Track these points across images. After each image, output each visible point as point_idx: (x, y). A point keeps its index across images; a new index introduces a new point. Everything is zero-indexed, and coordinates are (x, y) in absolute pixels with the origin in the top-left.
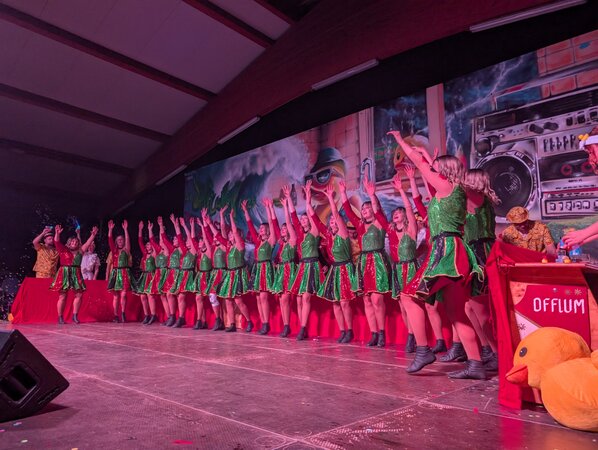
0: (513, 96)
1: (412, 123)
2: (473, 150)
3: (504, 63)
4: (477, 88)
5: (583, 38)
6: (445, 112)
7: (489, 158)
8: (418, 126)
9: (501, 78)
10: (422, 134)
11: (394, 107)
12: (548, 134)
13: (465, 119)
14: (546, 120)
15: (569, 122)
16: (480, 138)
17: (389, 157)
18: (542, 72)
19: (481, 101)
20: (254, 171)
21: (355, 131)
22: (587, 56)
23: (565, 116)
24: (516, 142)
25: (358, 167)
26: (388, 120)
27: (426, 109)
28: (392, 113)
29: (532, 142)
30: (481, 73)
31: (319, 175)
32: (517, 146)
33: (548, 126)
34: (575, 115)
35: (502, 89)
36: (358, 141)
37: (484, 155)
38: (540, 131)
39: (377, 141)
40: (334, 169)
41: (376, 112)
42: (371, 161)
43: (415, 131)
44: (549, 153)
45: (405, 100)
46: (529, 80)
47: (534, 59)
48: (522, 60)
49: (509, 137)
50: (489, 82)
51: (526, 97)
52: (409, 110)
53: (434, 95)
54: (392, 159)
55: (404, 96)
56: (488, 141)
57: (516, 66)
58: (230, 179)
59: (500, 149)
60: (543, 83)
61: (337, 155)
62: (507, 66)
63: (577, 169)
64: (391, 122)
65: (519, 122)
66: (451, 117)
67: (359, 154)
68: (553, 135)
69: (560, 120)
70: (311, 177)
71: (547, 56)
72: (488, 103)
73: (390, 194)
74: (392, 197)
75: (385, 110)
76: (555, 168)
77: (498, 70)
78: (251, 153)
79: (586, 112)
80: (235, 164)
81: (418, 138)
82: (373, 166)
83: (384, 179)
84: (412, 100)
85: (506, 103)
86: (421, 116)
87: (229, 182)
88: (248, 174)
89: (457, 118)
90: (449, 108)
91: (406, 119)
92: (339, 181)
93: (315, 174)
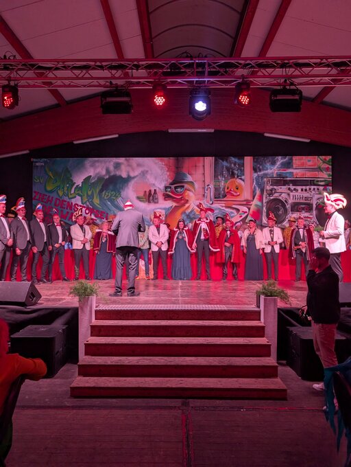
0: (283, 173)
1: (236, 172)
2: (265, 193)
3: (280, 157)
4: (268, 164)
5: (310, 158)
6: (253, 171)
7: (272, 198)
8: (239, 175)
9: (278, 163)
10: (241, 179)
11: (227, 161)
12: (294, 193)
13: (262, 178)
14: (294, 187)
15: (302, 190)
16: (269, 188)
17: (222, 187)
18: (294, 166)
19: (269, 171)
21: (201, 168)
22: (310, 166)
23: (301, 187)
24: (282, 193)
25: (204, 188)
26: (223, 167)
28: (225, 164)
29: (289, 195)
30: (270, 158)
31: (176, 188)
32: (283, 194)
33: (295, 189)
34: (304, 187)
35: (279, 168)
36: (204, 174)
37: (269, 196)
38: (292, 191)
39: (216, 177)
40: (186, 186)
41: (216, 160)
42: (212, 186)
43: (238, 177)
44: (294, 201)
45: (233, 159)
46: (289, 168)
47: (292, 159)
48: (287, 158)
49: (280, 190)
50: (273, 163)
51: (288, 175)
52: (235, 165)
53: (248, 160)
54: (224, 188)
55: (234, 156)
56: (271, 190)
57: (285, 160)
58: (91, 173)
59: (276, 195)
60: (295, 171)
61: (189, 178)
62: (282, 159)
63: (303, 209)
64: (225, 169)
65: (284, 185)
66: (255, 175)
67: (204, 181)
68: (297, 194)
69: (299, 188)
70: (170, 187)
71: (297, 160)
72: (273, 173)
73: (222, 206)
74: (224, 208)
75: (221, 161)
76: (296, 207)
77: (278, 159)
78: (115, 160)
79: (308, 188)
80: (97, 164)
81: (239, 181)
82: (213, 190)
83: (219, 197)
84: (236, 160)
85: (279, 175)
86: (241, 170)
87: (91, 176)
88: (112, 174)
89: (258, 176)
90: (255, 170)
91: (233, 169)
92: (191, 194)
93: (173, 187)
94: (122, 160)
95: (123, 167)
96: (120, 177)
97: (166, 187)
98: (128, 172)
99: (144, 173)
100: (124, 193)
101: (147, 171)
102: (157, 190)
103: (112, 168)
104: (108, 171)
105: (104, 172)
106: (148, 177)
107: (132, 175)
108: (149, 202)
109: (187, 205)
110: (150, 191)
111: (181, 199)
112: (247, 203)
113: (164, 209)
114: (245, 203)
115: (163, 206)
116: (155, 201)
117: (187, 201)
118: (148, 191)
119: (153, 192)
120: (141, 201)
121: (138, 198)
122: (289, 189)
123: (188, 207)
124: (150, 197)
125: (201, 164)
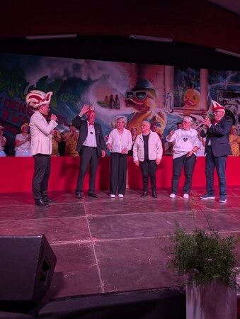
0: (232, 86)
1: (193, 82)
3: (230, 72)
4: (220, 77)
6: (208, 83)
9: (229, 77)
10: (197, 89)
11: (185, 71)
13: (215, 89)
16: (221, 99)
17: (181, 96)
19: (221, 84)
20: (78, 75)
21: (162, 75)
24: (232, 104)
25: (164, 96)
26: (181, 77)
28: (184, 74)
29: (237, 106)
30: (222, 72)
31: (138, 94)
32: (232, 106)
35: (229, 82)
36: (164, 82)
38: (239, 103)
39: (175, 85)
40: (148, 93)
41: (175, 69)
42: (171, 95)
43: (195, 87)
45: (191, 70)
46: (237, 82)
47: (239, 74)
48: (236, 73)
49: (230, 102)
50: (225, 76)
51: (236, 89)
52: (192, 76)
53: (204, 72)
54: (183, 97)
57: (234, 75)
62: (232, 73)
64: (183, 78)
65: (233, 97)
66: (210, 86)
67: (164, 89)
70: (132, 94)
72: (224, 86)
73: (181, 115)
74: (182, 117)
75: (179, 71)
77: (228, 73)
78: (74, 61)
81: (195, 91)
82: (172, 98)
83: (178, 106)
84: (194, 71)
85: (229, 88)
86: (197, 81)
87: (47, 77)
88: (71, 76)
89: (212, 88)
90: (210, 82)
91: (190, 80)
92: (152, 101)
93: (135, 93)
94: (82, 62)
95: (83, 69)
96: (80, 79)
97: (128, 93)
98: (89, 75)
99: (105, 77)
100: (84, 97)
101: (109, 76)
102: (119, 95)
103: (71, 69)
104: (66, 72)
105: (62, 73)
106: (110, 81)
107: (93, 78)
108: (111, 107)
109: (148, 112)
110: (112, 96)
111: (142, 106)
112: (203, 113)
113: (126, 115)
114: (201, 112)
115: (125, 113)
116: (117, 107)
117: (148, 109)
118: (109, 96)
119: (114, 98)
120: (102, 106)
121: (99, 103)
122: (237, 101)
123: (150, 114)
124: (111, 103)
125: (162, 72)
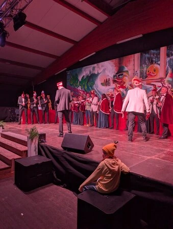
1: (154, 60)
6: (166, 57)
8: (156, 61)
10: (157, 64)
11: (148, 53)
17: (145, 71)
20: (94, 72)
21: (133, 61)
25: (134, 74)
26: (145, 58)
27: (159, 55)
28: (147, 55)
36: (134, 65)
39: (141, 65)
40: (124, 74)
41: (141, 54)
42: (138, 72)
43: (155, 63)
45: (152, 51)
52: (154, 55)
53: (163, 50)
55: (152, 49)
58: (84, 74)
61: (126, 69)
64: (147, 59)
66: (169, 59)
67: (134, 69)
75: (144, 54)
78: (93, 66)
80: (87, 69)
82: (139, 74)
84: (155, 51)
86: (157, 57)
88: (92, 73)
89: (171, 59)
90: (168, 55)
91: (152, 58)
93: (117, 75)
94: (95, 65)
95: (96, 69)
97: (114, 76)
98: (98, 71)
99: (104, 70)
100: (96, 82)
101: (106, 69)
102: (110, 78)
103: (92, 70)
104: (90, 72)
105: (89, 73)
108: (106, 85)
112: (161, 80)
115: (112, 87)
116: (109, 84)
117: (124, 83)
118: (106, 79)
119: (108, 80)
120: (103, 85)
125: (132, 59)
